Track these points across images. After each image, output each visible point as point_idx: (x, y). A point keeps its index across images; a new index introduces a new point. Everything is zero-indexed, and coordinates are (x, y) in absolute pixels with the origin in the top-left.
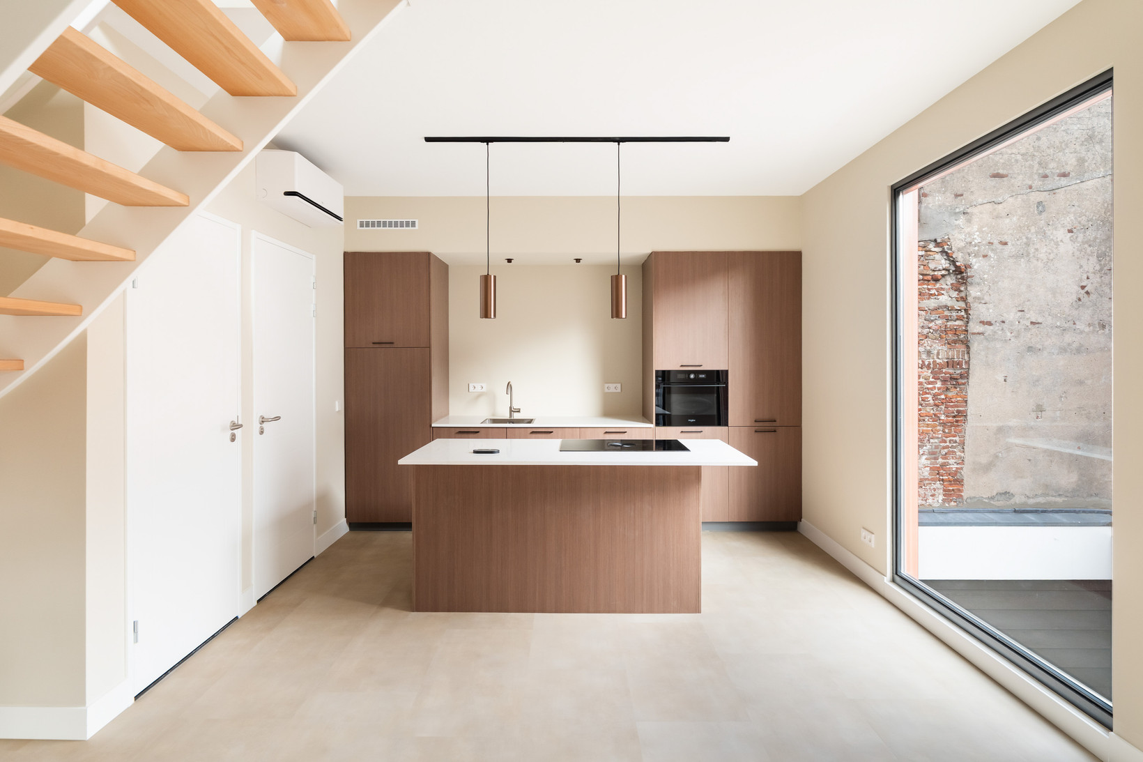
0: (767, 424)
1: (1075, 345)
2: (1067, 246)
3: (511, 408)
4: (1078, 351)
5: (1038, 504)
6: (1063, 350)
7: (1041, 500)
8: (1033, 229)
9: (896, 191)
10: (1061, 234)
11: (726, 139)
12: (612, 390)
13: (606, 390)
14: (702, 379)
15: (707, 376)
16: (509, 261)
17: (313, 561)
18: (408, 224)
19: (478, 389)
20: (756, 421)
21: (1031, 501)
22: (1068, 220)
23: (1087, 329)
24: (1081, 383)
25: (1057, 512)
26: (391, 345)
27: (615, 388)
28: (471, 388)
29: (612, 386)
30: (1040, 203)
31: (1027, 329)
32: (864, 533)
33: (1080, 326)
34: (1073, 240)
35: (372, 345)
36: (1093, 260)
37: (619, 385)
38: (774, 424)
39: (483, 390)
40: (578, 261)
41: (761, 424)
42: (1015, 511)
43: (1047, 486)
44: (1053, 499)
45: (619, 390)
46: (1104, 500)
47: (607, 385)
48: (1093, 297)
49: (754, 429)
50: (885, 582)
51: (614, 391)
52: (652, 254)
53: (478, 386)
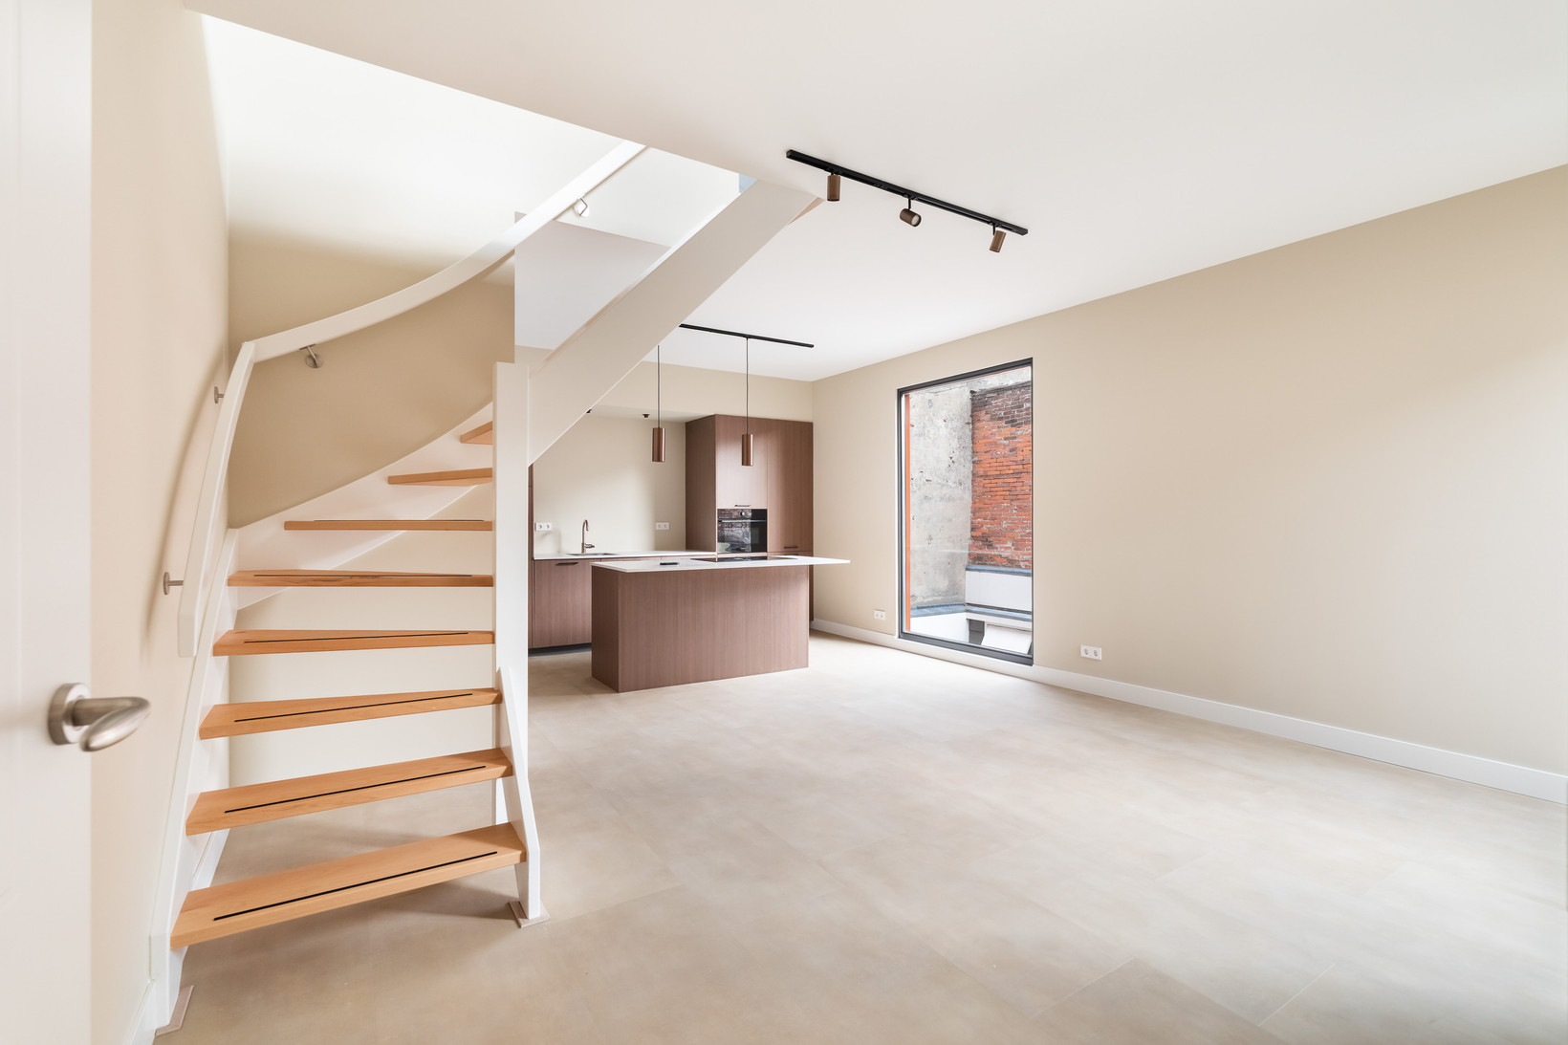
0: (792, 550)
1: (947, 496)
2: (944, 431)
3: (583, 544)
4: (949, 499)
5: (929, 602)
6: (942, 499)
7: (930, 599)
8: (927, 418)
9: (900, 394)
10: (940, 423)
11: (812, 346)
13: (658, 528)
14: (750, 516)
15: (754, 514)
19: (545, 528)
20: (785, 548)
21: (926, 600)
22: (944, 414)
23: (954, 486)
24: (950, 520)
25: (937, 606)
27: (664, 526)
28: (538, 528)
29: (662, 524)
30: (930, 400)
31: (924, 484)
32: (876, 612)
33: (950, 483)
34: (946, 427)
36: (956, 440)
37: (668, 524)
38: (797, 550)
39: (549, 529)
40: (646, 416)
41: (788, 550)
42: (918, 608)
43: (933, 590)
44: (936, 598)
45: (668, 528)
46: (961, 597)
47: (658, 524)
48: (956, 464)
50: (895, 640)
51: (664, 528)
52: (714, 416)
53: (544, 525)
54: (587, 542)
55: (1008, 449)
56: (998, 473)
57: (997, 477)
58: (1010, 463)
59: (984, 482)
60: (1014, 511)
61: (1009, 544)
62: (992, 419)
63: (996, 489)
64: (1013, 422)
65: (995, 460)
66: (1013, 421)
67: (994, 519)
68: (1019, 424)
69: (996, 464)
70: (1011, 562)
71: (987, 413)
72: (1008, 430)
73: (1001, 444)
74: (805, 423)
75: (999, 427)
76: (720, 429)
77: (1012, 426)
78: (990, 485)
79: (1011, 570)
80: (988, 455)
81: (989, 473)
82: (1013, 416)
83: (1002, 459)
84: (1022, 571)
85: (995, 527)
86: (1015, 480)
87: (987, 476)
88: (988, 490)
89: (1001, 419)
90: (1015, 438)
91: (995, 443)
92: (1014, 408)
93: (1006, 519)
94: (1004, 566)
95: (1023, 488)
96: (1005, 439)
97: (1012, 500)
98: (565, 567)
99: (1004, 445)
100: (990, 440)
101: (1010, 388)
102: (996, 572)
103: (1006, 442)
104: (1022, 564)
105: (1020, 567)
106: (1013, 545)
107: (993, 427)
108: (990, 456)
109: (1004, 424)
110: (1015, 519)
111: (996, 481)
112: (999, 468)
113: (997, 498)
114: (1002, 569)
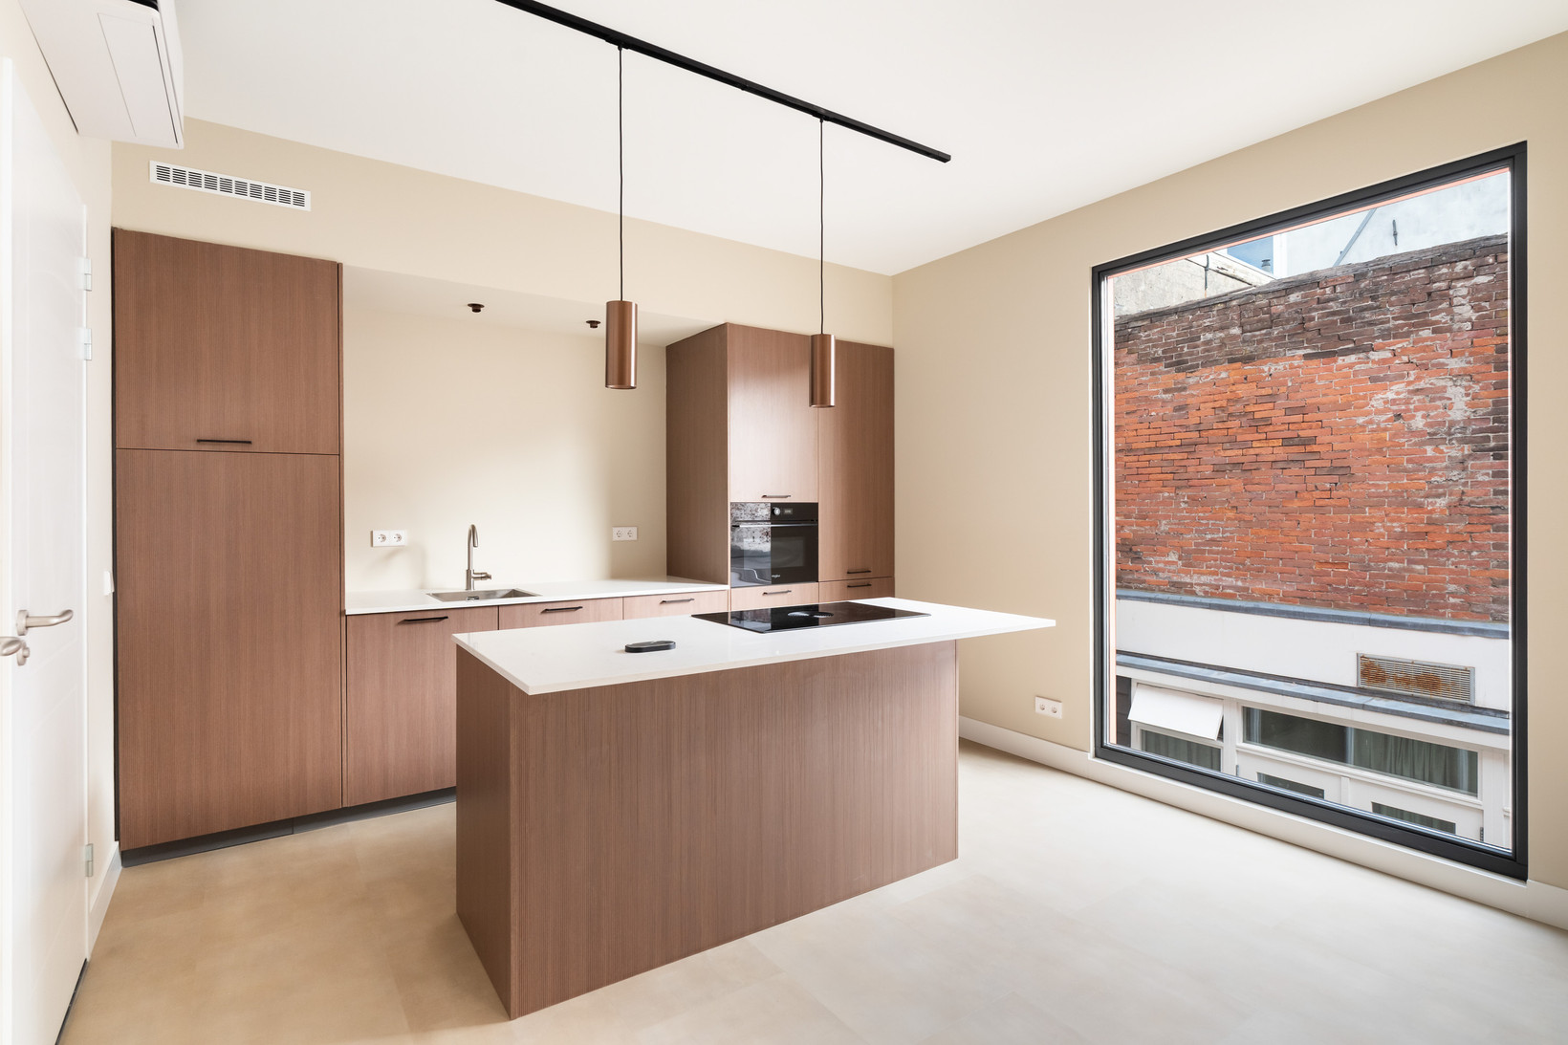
0: (860, 576)
3: (468, 572)
9: (1100, 273)
11: (944, 158)
12: (625, 537)
13: (615, 538)
14: (788, 515)
15: (794, 511)
16: (476, 308)
17: (90, 972)
18: (285, 197)
19: (392, 541)
20: (848, 573)
26: (245, 447)
27: (628, 534)
28: (377, 541)
29: (624, 530)
32: (1039, 702)
35: (193, 446)
37: (634, 530)
38: (868, 575)
39: (402, 542)
40: (593, 325)
41: (854, 576)
45: (634, 537)
47: (615, 530)
49: (846, 583)
50: (1088, 760)
51: (627, 538)
52: (724, 326)
53: (391, 536)
54: (477, 568)
55: (1170, 407)
56: (1153, 445)
57: (1151, 451)
58: (1176, 429)
59: (1126, 459)
60: (1183, 505)
61: (1173, 557)
62: (1140, 361)
63: (1149, 470)
64: (1180, 365)
65: (1146, 425)
66: (1178, 363)
67: (1144, 518)
68: (1191, 367)
69: (1148, 432)
70: (1178, 587)
71: (1130, 352)
72: (1171, 378)
73: (1157, 400)
74: (880, 347)
75: (1152, 374)
76: (735, 350)
77: (1178, 371)
78: (1139, 464)
79: (1176, 597)
80: (1134, 418)
81: (1134, 446)
82: (1180, 355)
83: (1160, 423)
84: (1198, 600)
85: (1147, 530)
86: (1185, 456)
87: (1131, 450)
88: (1134, 471)
89: (1157, 360)
90: (1185, 389)
91: (1146, 399)
92: (1184, 341)
93: (1166, 517)
94: (1163, 591)
95: (1200, 468)
96: (1166, 391)
97: (1177, 488)
98: (418, 626)
99: (1164, 401)
100: (1137, 394)
101: (1176, 311)
102: (1150, 600)
103: (1168, 396)
104: (1197, 589)
105: (1193, 593)
106: (1180, 558)
107: (1142, 375)
108: (1137, 419)
109: (1162, 368)
110: (1186, 518)
111: (1148, 457)
112: (1153, 438)
113: (1148, 484)
114: (1160, 596)
